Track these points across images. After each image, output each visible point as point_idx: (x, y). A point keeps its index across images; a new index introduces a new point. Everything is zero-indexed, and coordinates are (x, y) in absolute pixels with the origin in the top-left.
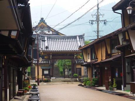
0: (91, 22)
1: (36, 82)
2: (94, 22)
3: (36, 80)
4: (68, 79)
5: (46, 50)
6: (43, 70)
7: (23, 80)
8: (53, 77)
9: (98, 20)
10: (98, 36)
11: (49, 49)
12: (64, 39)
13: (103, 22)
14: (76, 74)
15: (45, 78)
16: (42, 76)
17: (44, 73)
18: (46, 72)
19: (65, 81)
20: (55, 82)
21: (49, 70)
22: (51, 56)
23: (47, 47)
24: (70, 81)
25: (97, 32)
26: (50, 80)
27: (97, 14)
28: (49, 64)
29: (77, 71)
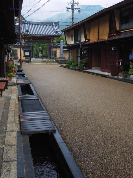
0: (67, 10)
1: (18, 62)
2: (69, 10)
3: (19, 60)
4: (46, 60)
5: (27, 33)
6: (25, 52)
7: (6, 61)
8: (33, 58)
9: (73, 8)
10: (72, 23)
11: (29, 33)
12: (42, 25)
13: (77, 10)
14: (53, 56)
15: (26, 58)
16: (24, 56)
17: (26, 54)
18: (27, 54)
19: (44, 62)
20: (36, 63)
21: (30, 52)
22: (31, 39)
23: (28, 31)
24: (48, 62)
25: (72, 19)
26: (31, 60)
27: (72, 2)
28: (30, 46)
29: (53, 53)
